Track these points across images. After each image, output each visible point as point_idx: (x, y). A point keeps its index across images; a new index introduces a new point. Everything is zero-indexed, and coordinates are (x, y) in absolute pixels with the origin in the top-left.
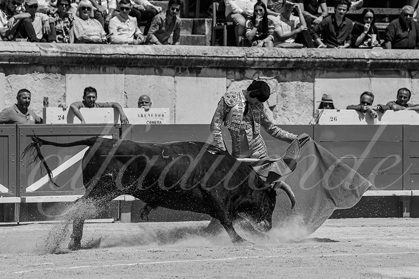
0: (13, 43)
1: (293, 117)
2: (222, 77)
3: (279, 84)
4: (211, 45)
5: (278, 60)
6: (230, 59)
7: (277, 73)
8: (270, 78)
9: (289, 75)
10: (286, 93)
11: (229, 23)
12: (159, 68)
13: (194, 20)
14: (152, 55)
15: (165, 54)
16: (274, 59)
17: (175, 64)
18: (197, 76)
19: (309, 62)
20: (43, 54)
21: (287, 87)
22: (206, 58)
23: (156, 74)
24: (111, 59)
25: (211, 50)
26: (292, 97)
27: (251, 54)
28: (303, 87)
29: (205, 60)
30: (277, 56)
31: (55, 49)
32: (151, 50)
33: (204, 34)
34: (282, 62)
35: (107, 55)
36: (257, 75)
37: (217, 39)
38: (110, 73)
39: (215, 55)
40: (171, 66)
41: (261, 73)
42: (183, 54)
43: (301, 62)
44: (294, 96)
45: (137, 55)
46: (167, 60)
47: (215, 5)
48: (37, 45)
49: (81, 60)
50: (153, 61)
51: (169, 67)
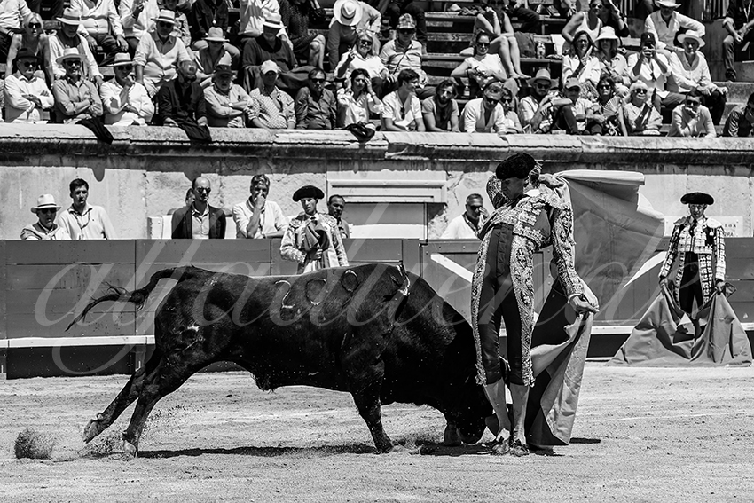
0: (549, 136)
12: (730, 167)
14: (721, 150)
15: (738, 149)
17: (751, 161)
20: (586, 149)
23: (726, 174)
24: (669, 155)
31: (600, 144)
32: (719, 144)
35: (665, 150)
38: (669, 173)
40: (745, 163)
46: (740, 156)
48: (578, 139)
49: (633, 156)
50: (723, 157)
51: (743, 165)
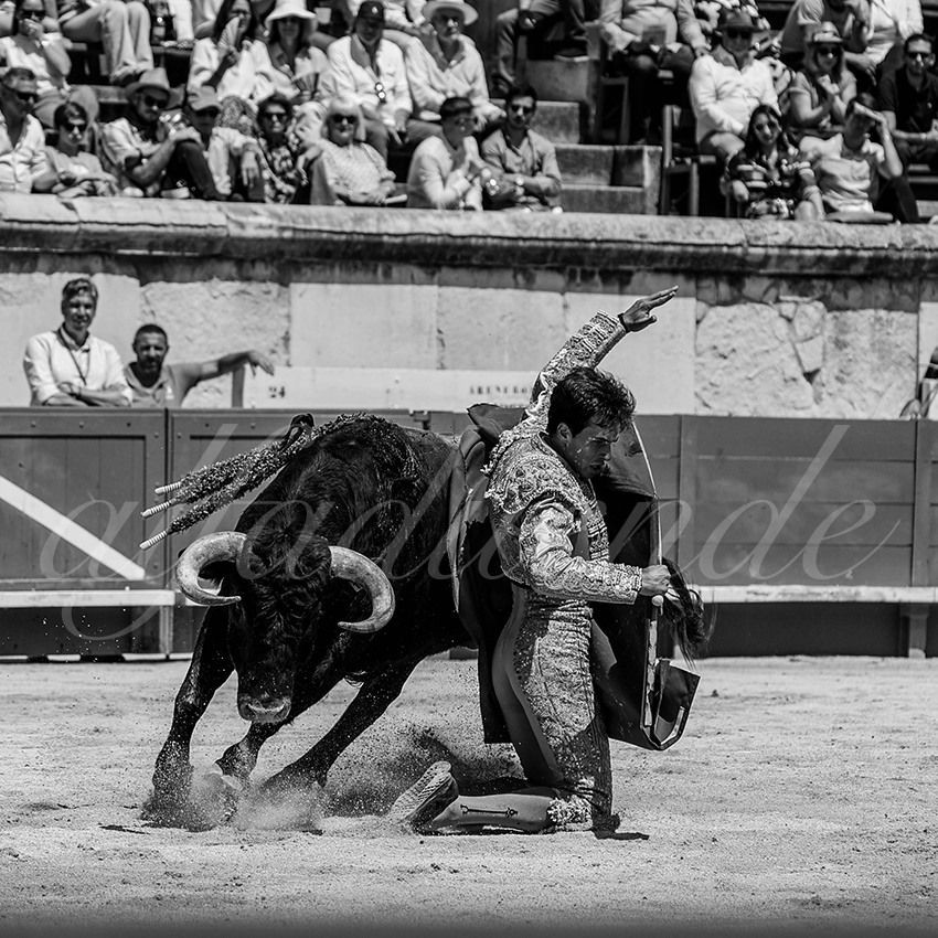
0: (162, 203)
1: (864, 400)
2: (686, 295)
3: (829, 316)
4: (659, 214)
5: (828, 253)
6: (706, 250)
7: (824, 288)
8: (806, 299)
9: (855, 293)
10: (848, 338)
11: (703, 159)
12: (524, 271)
13: (615, 151)
14: (508, 238)
15: (542, 235)
16: (818, 252)
17: (567, 261)
18: (621, 293)
19: (908, 260)
20: (235, 231)
21: (850, 322)
22: (646, 247)
23: (517, 286)
24: (404, 245)
25: (658, 228)
26: (862, 348)
27: (757, 238)
28: (890, 322)
29: (641, 252)
30: (827, 244)
31: (264, 220)
33: (640, 186)
34: (837, 258)
35: (396, 236)
36: (773, 292)
37: (674, 199)
38: (401, 282)
39: (667, 238)
40: (556, 265)
41: (784, 285)
42: (587, 236)
43: (887, 260)
44: (867, 346)
45: (471, 236)
46: (546, 251)
47: (671, 113)
48: (220, 209)
49: (330, 247)
50: (511, 252)
51: (551, 269)
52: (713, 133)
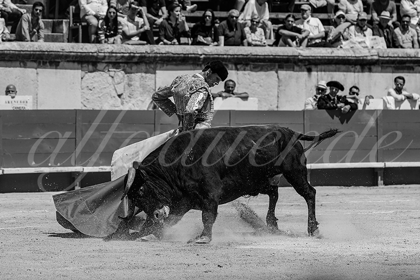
1: (138, 104)
2: (78, 69)
3: (126, 75)
4: (68, 42)
5: (125, 55)
6: (84, 54)
7: (124, 66)
8: (118, 70)
9: (134, 68)
10: (132, 83)
11: (83, 24)
12: (23, 62)
13: (53, 21)
14: (18, 51)
15: (29, 50)
16: (122, 54)
17: (38, 58)
18: (56, 68)
19: (152, 57)
21: (133, 78)
22: (64, 53)
23: (21, 67)
25: (68, 47)
26: (137, 86)
27: (102, 50)
28: (146, 78)
29: (62, 55)
30: (125, 52)
32: (16, 46)
33: (62, 33)
34: (128, 56)
36: (107, 68)
37: (73, 37)
39: (71, 50)
40: (34, 60)
41: (111, 66)
42: (44, 50)
43: (145, 57)
44: (139, 86)
45: (5, 50)
46: (30, 55)
47: (72, 8)
50: (19, 55)
51: (32, 61)
52: (86, 15)
